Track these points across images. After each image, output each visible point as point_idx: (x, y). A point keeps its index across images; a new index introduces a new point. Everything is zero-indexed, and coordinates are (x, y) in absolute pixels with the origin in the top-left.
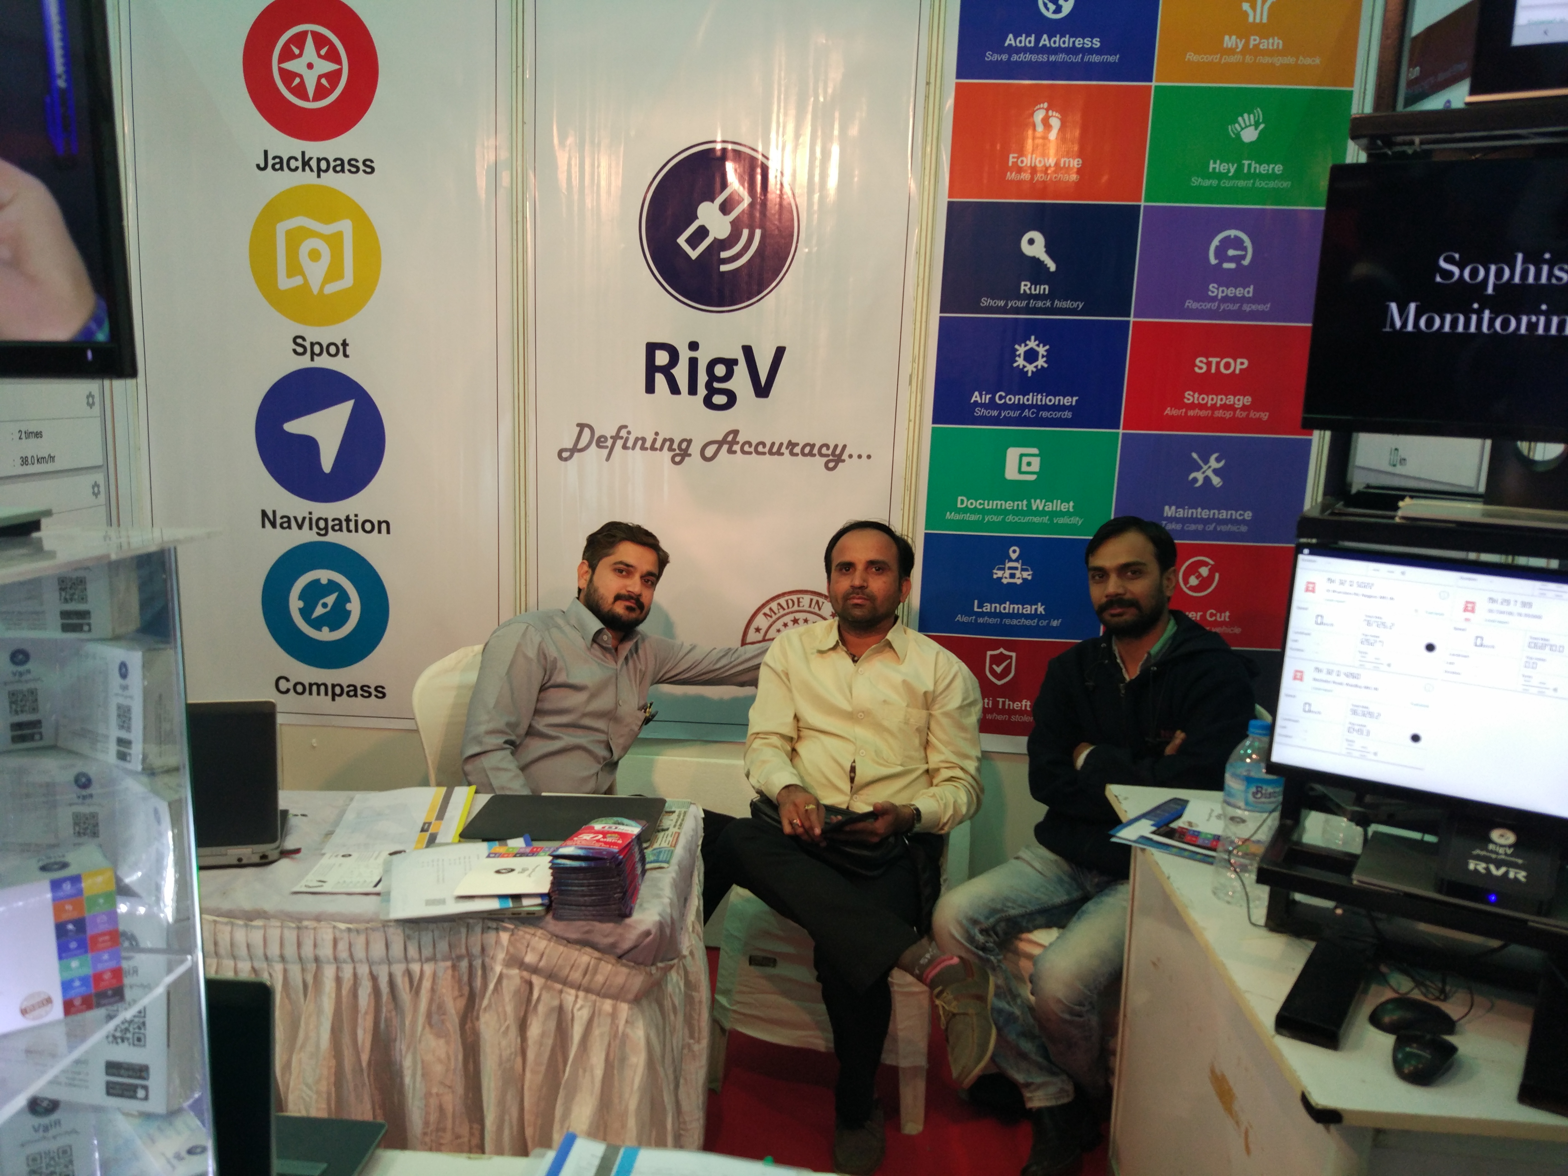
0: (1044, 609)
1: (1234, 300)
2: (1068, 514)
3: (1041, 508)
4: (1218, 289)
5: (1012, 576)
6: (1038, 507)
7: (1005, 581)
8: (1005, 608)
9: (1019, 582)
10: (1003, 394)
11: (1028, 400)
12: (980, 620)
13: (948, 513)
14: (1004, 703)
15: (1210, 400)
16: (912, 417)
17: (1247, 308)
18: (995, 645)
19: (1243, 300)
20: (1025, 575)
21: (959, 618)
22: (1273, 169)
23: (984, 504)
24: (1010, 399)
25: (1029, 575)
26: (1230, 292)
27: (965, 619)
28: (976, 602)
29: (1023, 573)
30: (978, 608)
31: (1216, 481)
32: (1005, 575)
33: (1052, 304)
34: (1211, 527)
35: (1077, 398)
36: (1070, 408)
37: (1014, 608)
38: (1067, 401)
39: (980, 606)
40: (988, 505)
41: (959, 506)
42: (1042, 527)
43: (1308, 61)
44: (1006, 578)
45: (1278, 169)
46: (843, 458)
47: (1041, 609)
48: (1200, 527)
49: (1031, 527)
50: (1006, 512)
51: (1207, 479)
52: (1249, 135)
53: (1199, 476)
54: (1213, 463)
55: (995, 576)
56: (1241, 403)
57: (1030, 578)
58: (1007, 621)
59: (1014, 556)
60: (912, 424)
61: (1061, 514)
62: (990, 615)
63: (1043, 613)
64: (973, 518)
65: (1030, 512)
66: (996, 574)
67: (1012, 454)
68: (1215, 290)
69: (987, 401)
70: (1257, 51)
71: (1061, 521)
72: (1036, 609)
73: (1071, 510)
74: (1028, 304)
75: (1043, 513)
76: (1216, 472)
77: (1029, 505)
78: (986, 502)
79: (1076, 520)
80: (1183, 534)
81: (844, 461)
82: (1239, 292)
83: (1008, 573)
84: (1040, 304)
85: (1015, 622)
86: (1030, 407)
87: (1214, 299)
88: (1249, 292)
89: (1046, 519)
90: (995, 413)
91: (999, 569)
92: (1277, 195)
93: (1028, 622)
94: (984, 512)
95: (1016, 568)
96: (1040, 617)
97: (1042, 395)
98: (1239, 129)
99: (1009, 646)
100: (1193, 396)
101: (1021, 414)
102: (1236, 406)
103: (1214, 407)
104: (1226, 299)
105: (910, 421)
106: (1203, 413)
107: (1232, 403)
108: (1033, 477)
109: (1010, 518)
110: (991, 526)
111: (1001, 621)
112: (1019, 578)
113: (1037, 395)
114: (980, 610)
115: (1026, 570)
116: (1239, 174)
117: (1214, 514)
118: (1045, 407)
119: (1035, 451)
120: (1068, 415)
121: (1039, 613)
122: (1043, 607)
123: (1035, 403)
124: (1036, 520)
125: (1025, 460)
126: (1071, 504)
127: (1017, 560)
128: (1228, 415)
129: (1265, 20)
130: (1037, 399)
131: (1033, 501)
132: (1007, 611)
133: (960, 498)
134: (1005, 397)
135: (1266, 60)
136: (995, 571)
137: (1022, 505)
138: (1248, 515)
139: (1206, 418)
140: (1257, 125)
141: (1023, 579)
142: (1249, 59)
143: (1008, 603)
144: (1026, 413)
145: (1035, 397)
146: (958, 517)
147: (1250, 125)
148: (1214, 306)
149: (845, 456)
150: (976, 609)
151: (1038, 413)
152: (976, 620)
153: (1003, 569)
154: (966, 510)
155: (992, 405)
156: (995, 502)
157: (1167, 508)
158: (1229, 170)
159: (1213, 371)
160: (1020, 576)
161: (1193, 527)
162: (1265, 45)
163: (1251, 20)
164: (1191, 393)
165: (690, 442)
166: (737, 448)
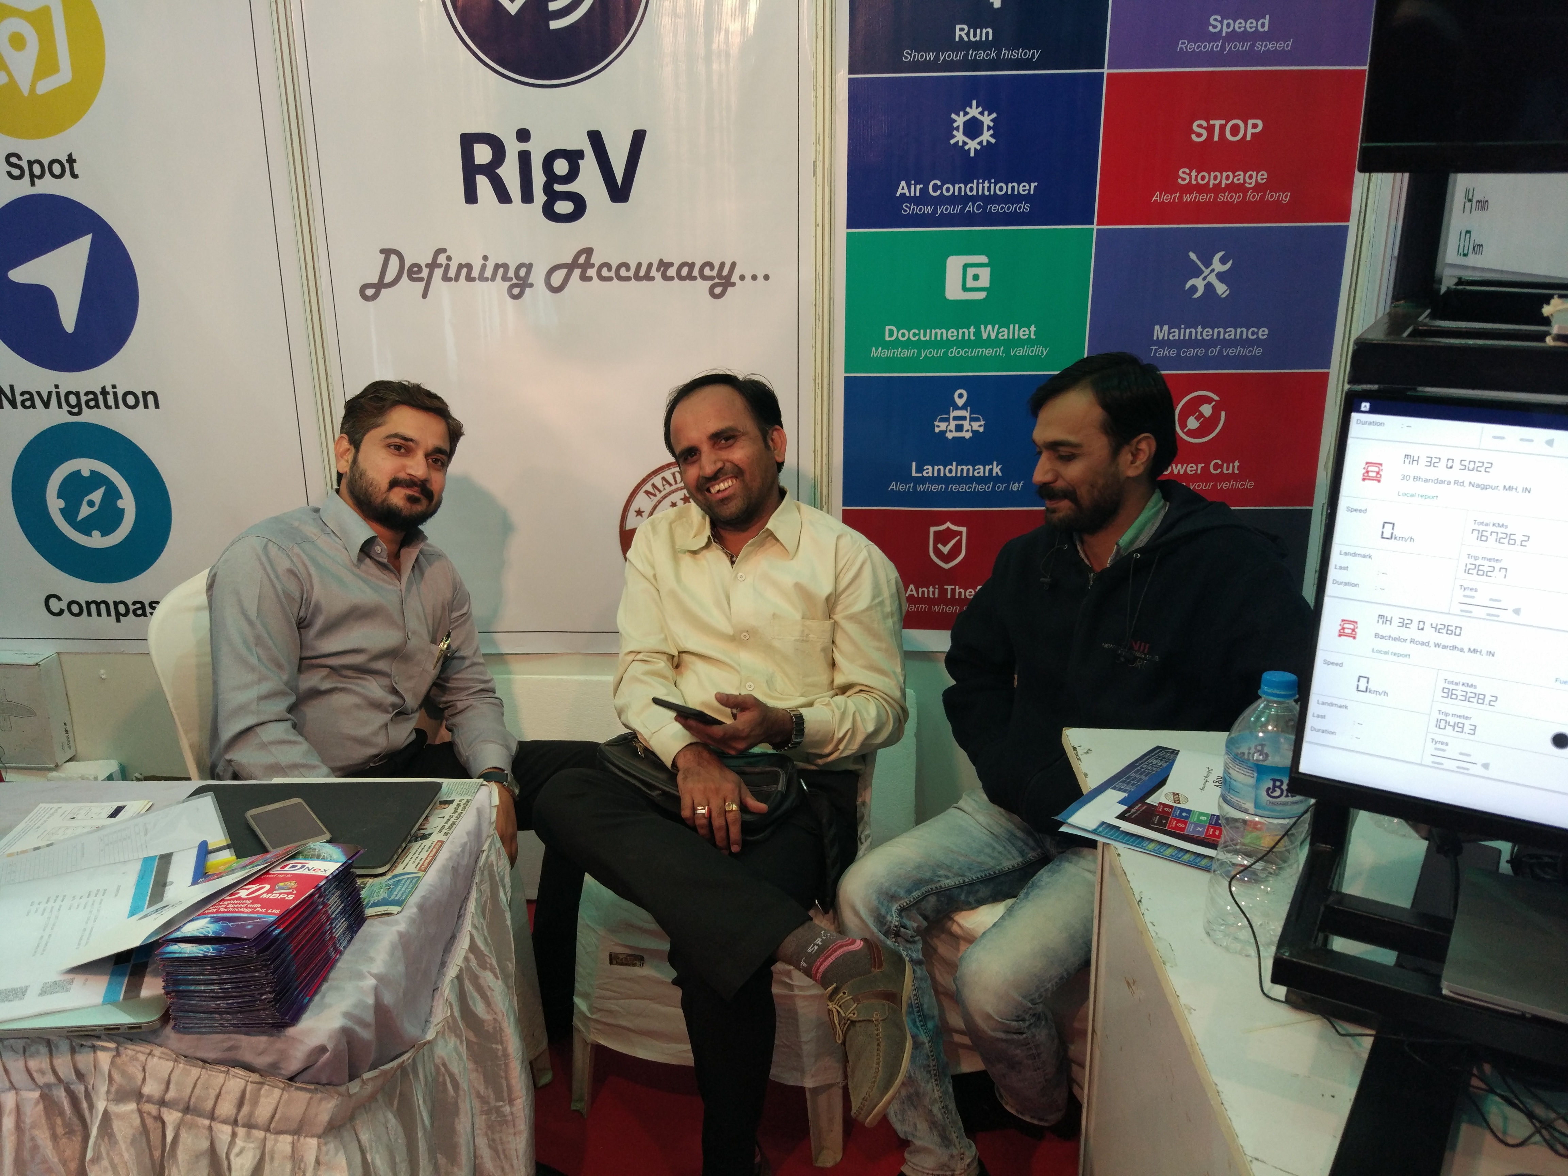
0: (1000, 469)
1: (1244, 36)
2: (1029, 342)
3: (993, 337)
4: (1221, 22)
5: (959, 428)
6: (989, 334)
7: (950, 436)
8: (950, 471)
9: (968, 435)
10: (939, 183)
11: (971, 189)
12: (920, 488)
13: (874, 348)
14: (953, 591)
15: (1212, 178)
16: (820, 221)
17: (1260, 47)
18: (940, 519)
19: (1256, 36)
20: (976, 426)
21: (893, 486)
23: (919, 334)
24: (948, 190)
25: (980, 426)
26: (1239, 25)
27: (901, 487)
28: (914, 464)
29: (972, 423)
30: (916, 472)
31: (1221, 289)
32: (949, 428)
33: (998, 55)
34: (1216, 351)
35: (1036, 184)
36: (1027, 198)
37: (962, 470)
38: (1025, 188)
39: (920, 469)
40: (925, 336)
41: (887, 338)
42: (994, 362)
44: (951, 431)
46: (732, 281)
47: (997, 470)
48: (1201, 352)
49: (980, 363)
50: (947, 344)
51: (1209, 287)
53: (1199, 283)
54: (1218, 266)
55: (937, 430)
56: (1254, 180)
57: (981, 430)
58: (954, 488)
59: (960, 402)
60: (820, 229)
61: (1019, 343)
62: (932, 480)
63: (1000, 474)
64: (906, 353)
65: (979, 342)
66: (938, 426)
67: (954, 264)
68: (1219, 25)
69: (918, 194)
71: (1020, 352)
72: (991, 470)
73: (1033, 337)
74: (966, 55)
75: (997, 343)
76: (1221, 277)
77: (978, 333)
78: (922, 331)
79: (1041, 351)
80: (1178, 362)
81: (733, 284)
82: (1250, 25)
83: (953, 424)
84: (982, 55)
85: (964, 488)
86: (973, 199)
87: (1216, 37)
88: (1264, 24)
89: (1000, 351)
90: (929, 210)
91: (942, 420)
93: (980, 488)
94: (920, 345)
95: (963, 418)
96: (997, 480)
97: (990, 183)
99: (957, 519)
100: (1189, 175)
101: (962, 209)
102: (1247, 185)
103: (1217, 189)
104: (1233, 36)
105: (817, 225)
106: (1203, 198)
107: (1241, 181)
108: (982, 295)
109: (954, 352)
110: (930, 363)
111: (947, 488)
112: (967, 431)
113: (983, 183)
114: (920, 475)
115: (977, 420)
117: (1219, 333)
118: (994, 199)
119: (983, 259)
120: (1025, 207)
121: (994, 474)
122: (1000, 467)
123: (980, 193)
124: (988, 352)
125: (971, 272)
126: (1033, 329)
127: (964, 407)
128: (1236, 198)
130: (983, 188)
131: (982, 327)
132: (953, 474)
133: (887, 328)
134: (941, 188)
136: (936, 423)
137: (969, 333)
138: (1263, 333)
139: (1206, 204)
141: (973, 431)
143: (954, 464)
144: (970, 208)
145: (981, 185)
146: (886, 353)
148: (1217, 46)
149: (735, 278)
150: (914, 474)
151: (985, 208)
152: (915, 487)
153: (947, 420)
154: (897, 344)
155: (924, 198)
156: (933, 331)
157: (1157, 328)
159: (1216, 138)
160: (969, 428)
161: (1191, 352)
164: (1187, 171)
165: (529, 267)
166: (592, 272)
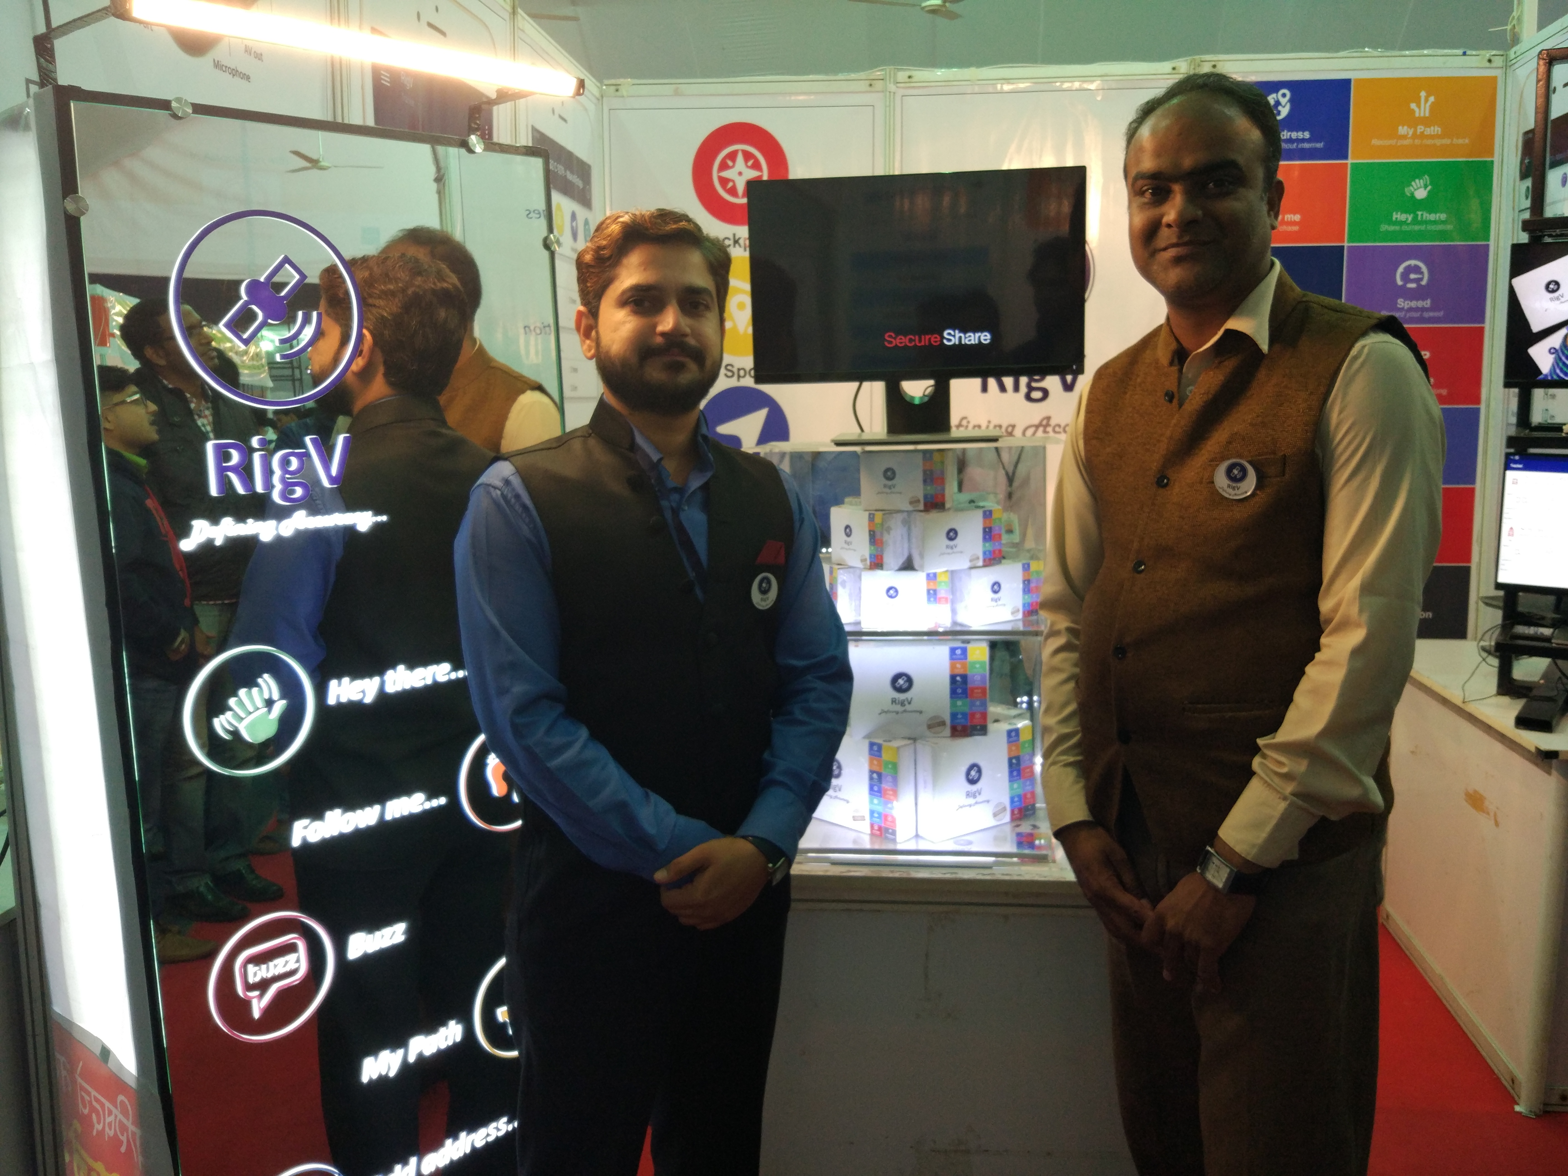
1: (1417, 309)
4: (1404, 303)
17: (1426, 315)
19: (1423, 309)
22: (1439, 217)
26: (1413, 304)
43: (1460, 141)
45: (1443, 216)
52: (1421, 194)
68: (1402, 304)
70: (1422, 136)
82: (1420, 304)
87: (1402, 309)
88: (1427, 303)
92: (1443, 235)
98: (1413, 190)
104: (1411, 309)
116: (1415, 221)
129: (1427, 114)
135: (1429, 142)
140: (1426, 187)
142: (1417, 142)
147: (1421, 187)
148: (1403, 314)
158: (1407, 219)
162: (1429, 131)
163: (1417, 115)
165: (1014, 426)
166: (1049, 429)
